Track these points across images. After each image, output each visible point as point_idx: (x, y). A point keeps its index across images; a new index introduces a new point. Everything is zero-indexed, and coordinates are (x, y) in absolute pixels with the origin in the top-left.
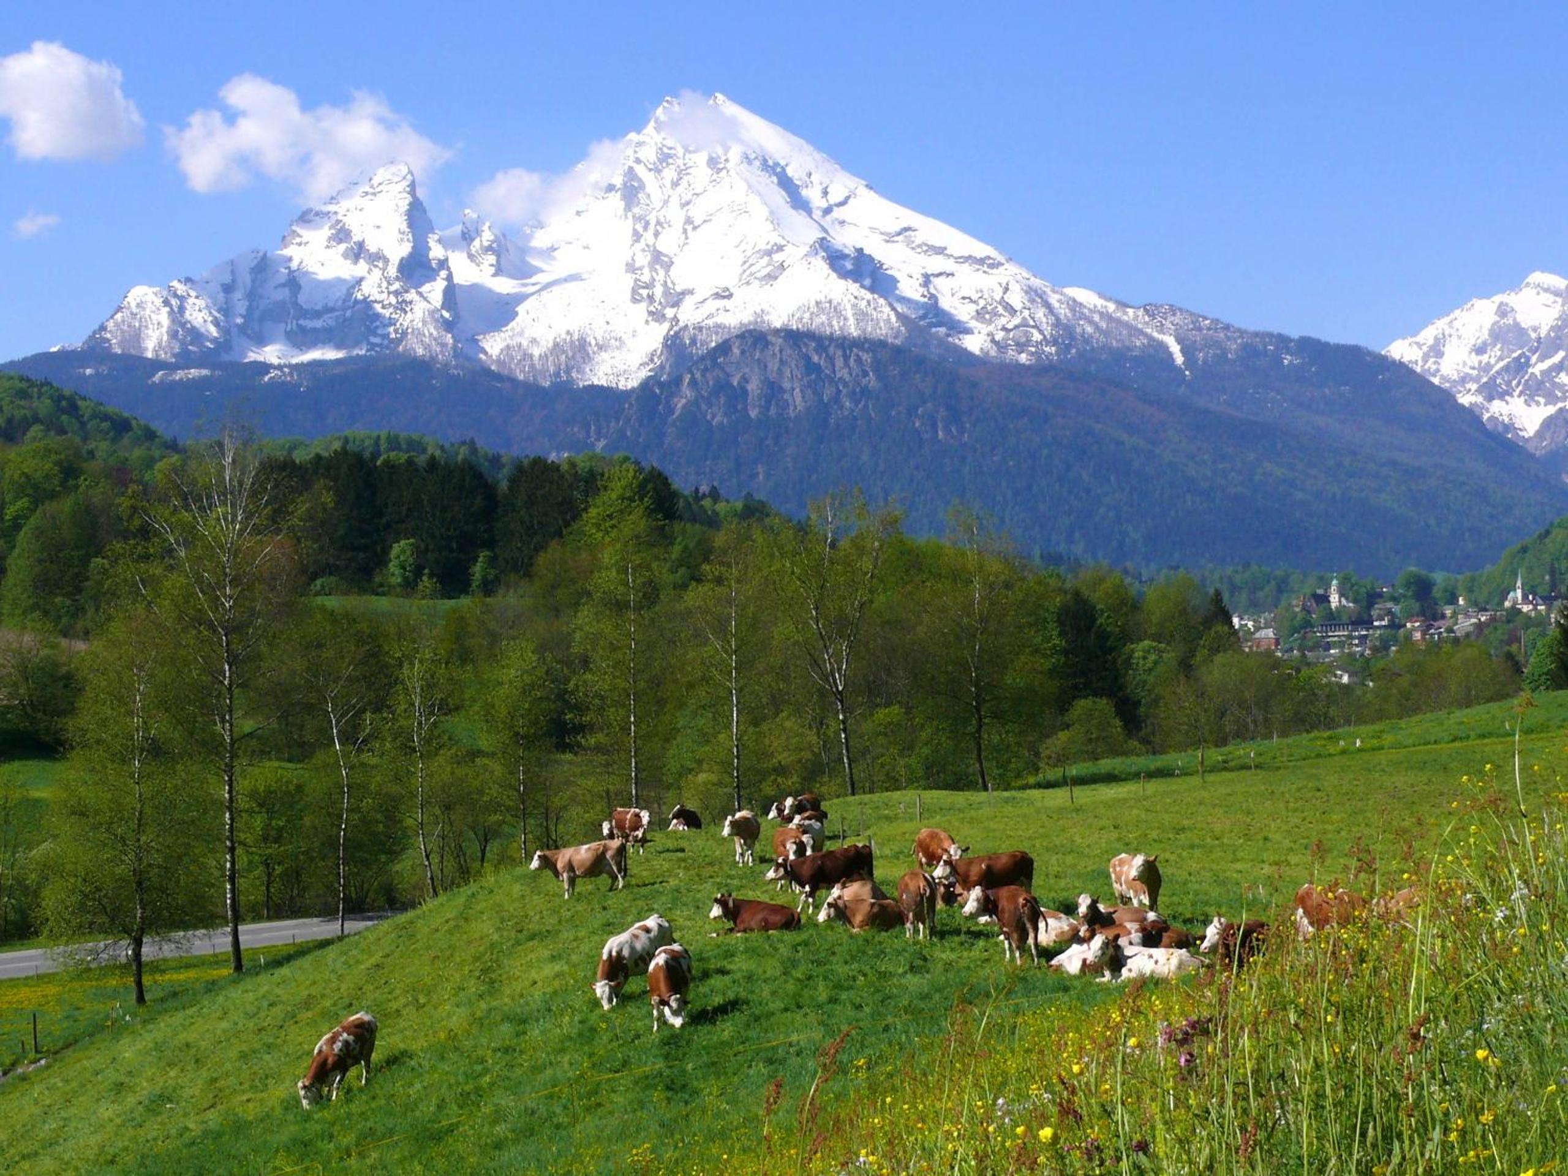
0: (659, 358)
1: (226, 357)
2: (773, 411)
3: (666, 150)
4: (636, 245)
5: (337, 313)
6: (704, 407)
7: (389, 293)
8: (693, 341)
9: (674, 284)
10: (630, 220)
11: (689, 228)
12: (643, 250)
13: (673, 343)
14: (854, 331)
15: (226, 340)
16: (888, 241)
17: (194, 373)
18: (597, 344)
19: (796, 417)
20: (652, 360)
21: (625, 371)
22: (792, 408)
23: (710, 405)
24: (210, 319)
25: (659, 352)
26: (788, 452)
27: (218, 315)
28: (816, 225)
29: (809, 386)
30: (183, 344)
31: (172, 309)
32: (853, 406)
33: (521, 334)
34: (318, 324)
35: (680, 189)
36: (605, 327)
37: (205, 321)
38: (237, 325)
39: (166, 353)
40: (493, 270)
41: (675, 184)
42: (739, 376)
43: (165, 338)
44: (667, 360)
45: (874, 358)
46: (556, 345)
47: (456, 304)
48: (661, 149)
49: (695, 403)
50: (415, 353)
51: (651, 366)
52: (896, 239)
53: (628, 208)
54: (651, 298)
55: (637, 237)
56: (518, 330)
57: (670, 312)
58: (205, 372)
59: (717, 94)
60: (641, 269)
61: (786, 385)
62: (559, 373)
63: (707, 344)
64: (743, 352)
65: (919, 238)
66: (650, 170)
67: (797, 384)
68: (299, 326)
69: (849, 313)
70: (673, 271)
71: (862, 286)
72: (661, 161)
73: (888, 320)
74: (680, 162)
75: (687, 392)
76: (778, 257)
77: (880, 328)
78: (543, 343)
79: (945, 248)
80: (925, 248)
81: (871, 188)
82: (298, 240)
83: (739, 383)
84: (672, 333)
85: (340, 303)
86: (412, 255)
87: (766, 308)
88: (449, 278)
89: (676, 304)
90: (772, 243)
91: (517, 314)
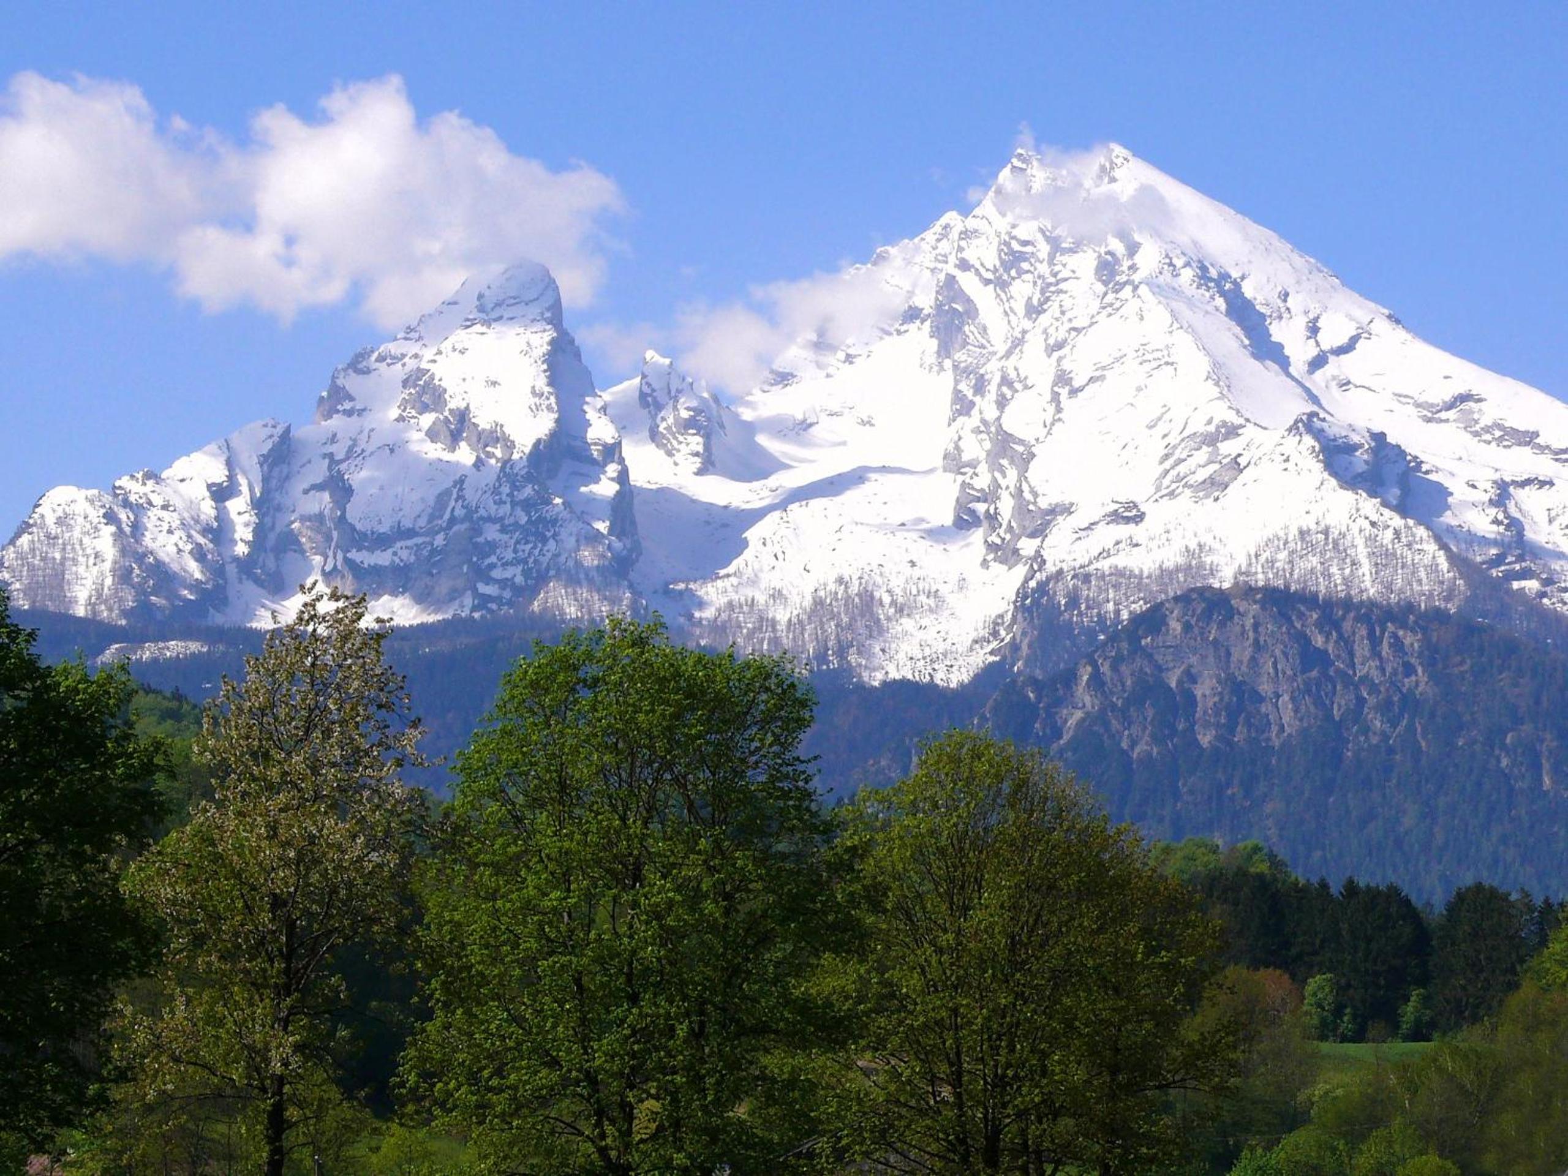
0: (1009, 628)
1: (217, 619)
2: (1240, 735)
3: (1016, 246)
4: (961, 419)
5: (419, 540)
6: (1115, 724)
7: (514, 504)
8: (1074, 600)
9: (1035, 495)
10: (948, 377)
11: (1064, 392)
12: (977, 431)
13: (1036, 603)
14: (1370, 588)
15: (217, 586)
16: (1429, 420)
17: (175, 648)
18: (893, 603)
19: (1283, 745)
20: (995, 634)
21: (945, 655)
22: (1275, 729)
23: (1128, 722)
24: (189, 547)
25: (1008, 617)
26: (1268, 808)
27: (201, 540)
28: (1299, 390)
29: (1309, 691)
30: (141, 591)
31: (120, 529)
32: (1386, 727)
33: (754, 582)
34: (382, 558)
35: (1044, 320)
36: (908, 570)
37: (180, 551)
38: (236, 559)
39: (110, 609)
40: (697, 462)
41: (1034, 311)
42: (1178, 672)
43: (109, 581)
44: (1024, 634)
45: (1426, 642)
46: (818, 603)
47: (633, 523)
48: (1007, 244)
49: (1100, 718)
50: (563, 613)
51: (994, 644)
52: (1443, 415)
53: (944, 350)
54: (992, 518)
55: (963, 406)
56: (748, 573)
57: (1028, 546)
58: (194, 647)
59: (1113, 146)
60: (973, 464)
61: (1265, 688)
62: (826, 654)
63: (1099, 605)
64: (1187, 627)
65: (1487, 414)
66: (987, 282)
67: (1284, 687)
68: (349, 562)
69: (1362, 553)
70: (1035, 472)
71: (1385, 504)
72: (1007, 266)
73: (1433, 568)
74: (1043, 269)
75: (1085, 698)
76: (1228, 448)
77: (1420, 581)
78: (794, 599)
79: (1536, 434)
80: (1498, 433)
81: (1398, 322)
82: (347, 405)
83: (1180, 682)
84: (1033, 584)
85: (422, 522)
86: (554, 435)
87: (1207, 539)
88: (623, 477)
89: (1039, 532)
90: (1216, 422)
91: (745, 544)
